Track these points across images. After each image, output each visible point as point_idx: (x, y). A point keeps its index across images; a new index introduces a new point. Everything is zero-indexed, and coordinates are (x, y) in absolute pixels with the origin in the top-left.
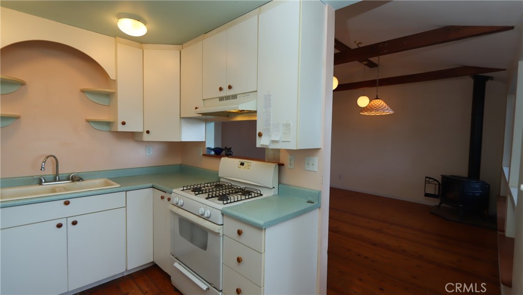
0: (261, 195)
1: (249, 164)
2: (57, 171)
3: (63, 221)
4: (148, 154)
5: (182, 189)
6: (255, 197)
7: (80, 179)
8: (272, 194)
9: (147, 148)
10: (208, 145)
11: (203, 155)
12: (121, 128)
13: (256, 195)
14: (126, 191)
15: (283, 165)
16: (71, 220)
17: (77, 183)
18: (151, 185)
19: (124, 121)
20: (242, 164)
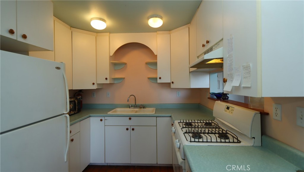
0: (239, 142)
1: (233, 109)
2: (135, 103)
3: (129, 127)
4: (178, 96)
5: (180, 121)
6: (234, 142)
7: (144, 107)
8: (252, 145)
9: (178, 92)
10: (212, 91)
11: (208, 98)
12: (159, 81)
13: (236, 141)
14: (157, 117)
15: (267, 114)
16: (132, 127)
17: (142, 109)
18: (170, 115)
19: (160, 77)
20: (228, 108)
